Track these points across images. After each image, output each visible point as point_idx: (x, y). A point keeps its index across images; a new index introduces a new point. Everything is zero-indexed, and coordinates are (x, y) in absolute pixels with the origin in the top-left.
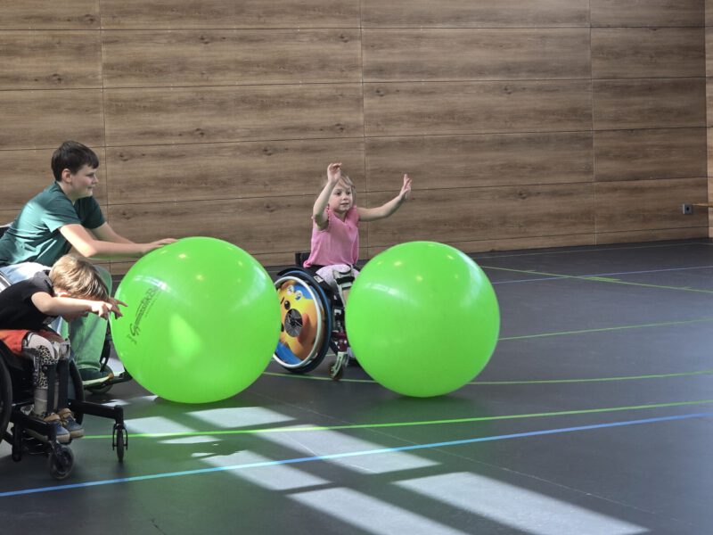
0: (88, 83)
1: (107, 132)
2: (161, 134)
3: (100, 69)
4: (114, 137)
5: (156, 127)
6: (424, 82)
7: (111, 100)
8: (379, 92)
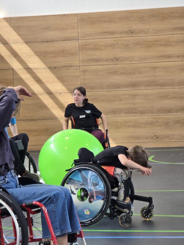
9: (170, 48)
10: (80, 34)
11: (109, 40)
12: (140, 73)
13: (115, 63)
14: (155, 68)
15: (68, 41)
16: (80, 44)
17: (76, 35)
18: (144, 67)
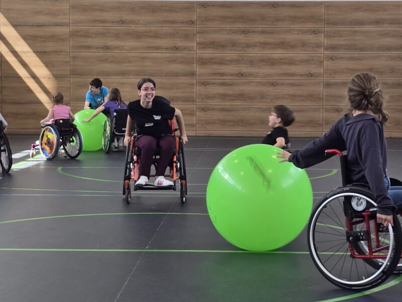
0: (190, 50)
1: (197, 73)
2: (222, 74)
3: (195, 44)
4: (200, 75)
5: (220, 71)
6: (356, 54)
7: (200, 58)
8: (332, 58)
9: (160, 40)
10: (71, 21)
12: (130, 62)
13: (105, 51)
15: (58, 27)
16: (71, 30)
17: (67, 21)
18: (134, 57)
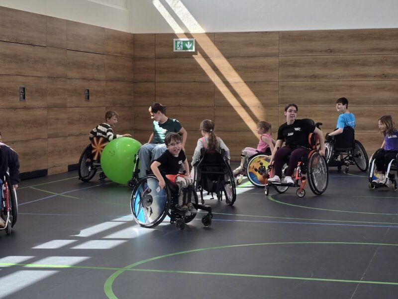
9: (368, 68)
10: (280, 51)
11: (308, 57)
12: (337, 90)
13: (313, 80)
14: (351, 86)
15: (268, 58)
16: (280, 60)
17: (277, 51)
18: (342, 85)
